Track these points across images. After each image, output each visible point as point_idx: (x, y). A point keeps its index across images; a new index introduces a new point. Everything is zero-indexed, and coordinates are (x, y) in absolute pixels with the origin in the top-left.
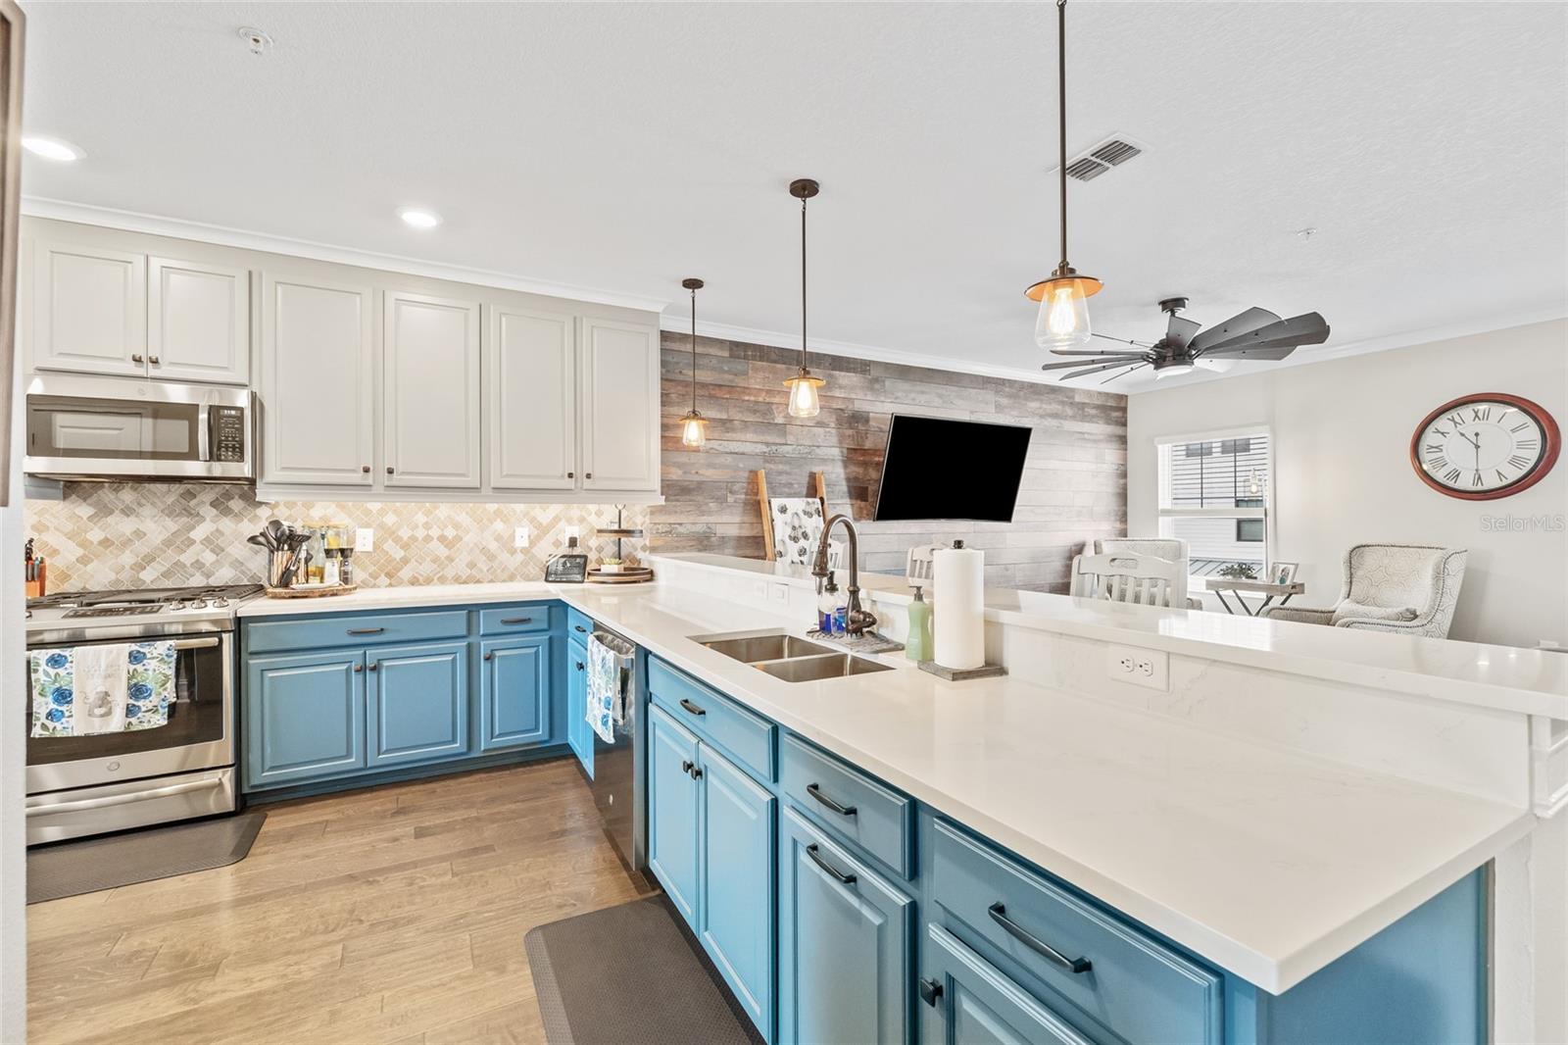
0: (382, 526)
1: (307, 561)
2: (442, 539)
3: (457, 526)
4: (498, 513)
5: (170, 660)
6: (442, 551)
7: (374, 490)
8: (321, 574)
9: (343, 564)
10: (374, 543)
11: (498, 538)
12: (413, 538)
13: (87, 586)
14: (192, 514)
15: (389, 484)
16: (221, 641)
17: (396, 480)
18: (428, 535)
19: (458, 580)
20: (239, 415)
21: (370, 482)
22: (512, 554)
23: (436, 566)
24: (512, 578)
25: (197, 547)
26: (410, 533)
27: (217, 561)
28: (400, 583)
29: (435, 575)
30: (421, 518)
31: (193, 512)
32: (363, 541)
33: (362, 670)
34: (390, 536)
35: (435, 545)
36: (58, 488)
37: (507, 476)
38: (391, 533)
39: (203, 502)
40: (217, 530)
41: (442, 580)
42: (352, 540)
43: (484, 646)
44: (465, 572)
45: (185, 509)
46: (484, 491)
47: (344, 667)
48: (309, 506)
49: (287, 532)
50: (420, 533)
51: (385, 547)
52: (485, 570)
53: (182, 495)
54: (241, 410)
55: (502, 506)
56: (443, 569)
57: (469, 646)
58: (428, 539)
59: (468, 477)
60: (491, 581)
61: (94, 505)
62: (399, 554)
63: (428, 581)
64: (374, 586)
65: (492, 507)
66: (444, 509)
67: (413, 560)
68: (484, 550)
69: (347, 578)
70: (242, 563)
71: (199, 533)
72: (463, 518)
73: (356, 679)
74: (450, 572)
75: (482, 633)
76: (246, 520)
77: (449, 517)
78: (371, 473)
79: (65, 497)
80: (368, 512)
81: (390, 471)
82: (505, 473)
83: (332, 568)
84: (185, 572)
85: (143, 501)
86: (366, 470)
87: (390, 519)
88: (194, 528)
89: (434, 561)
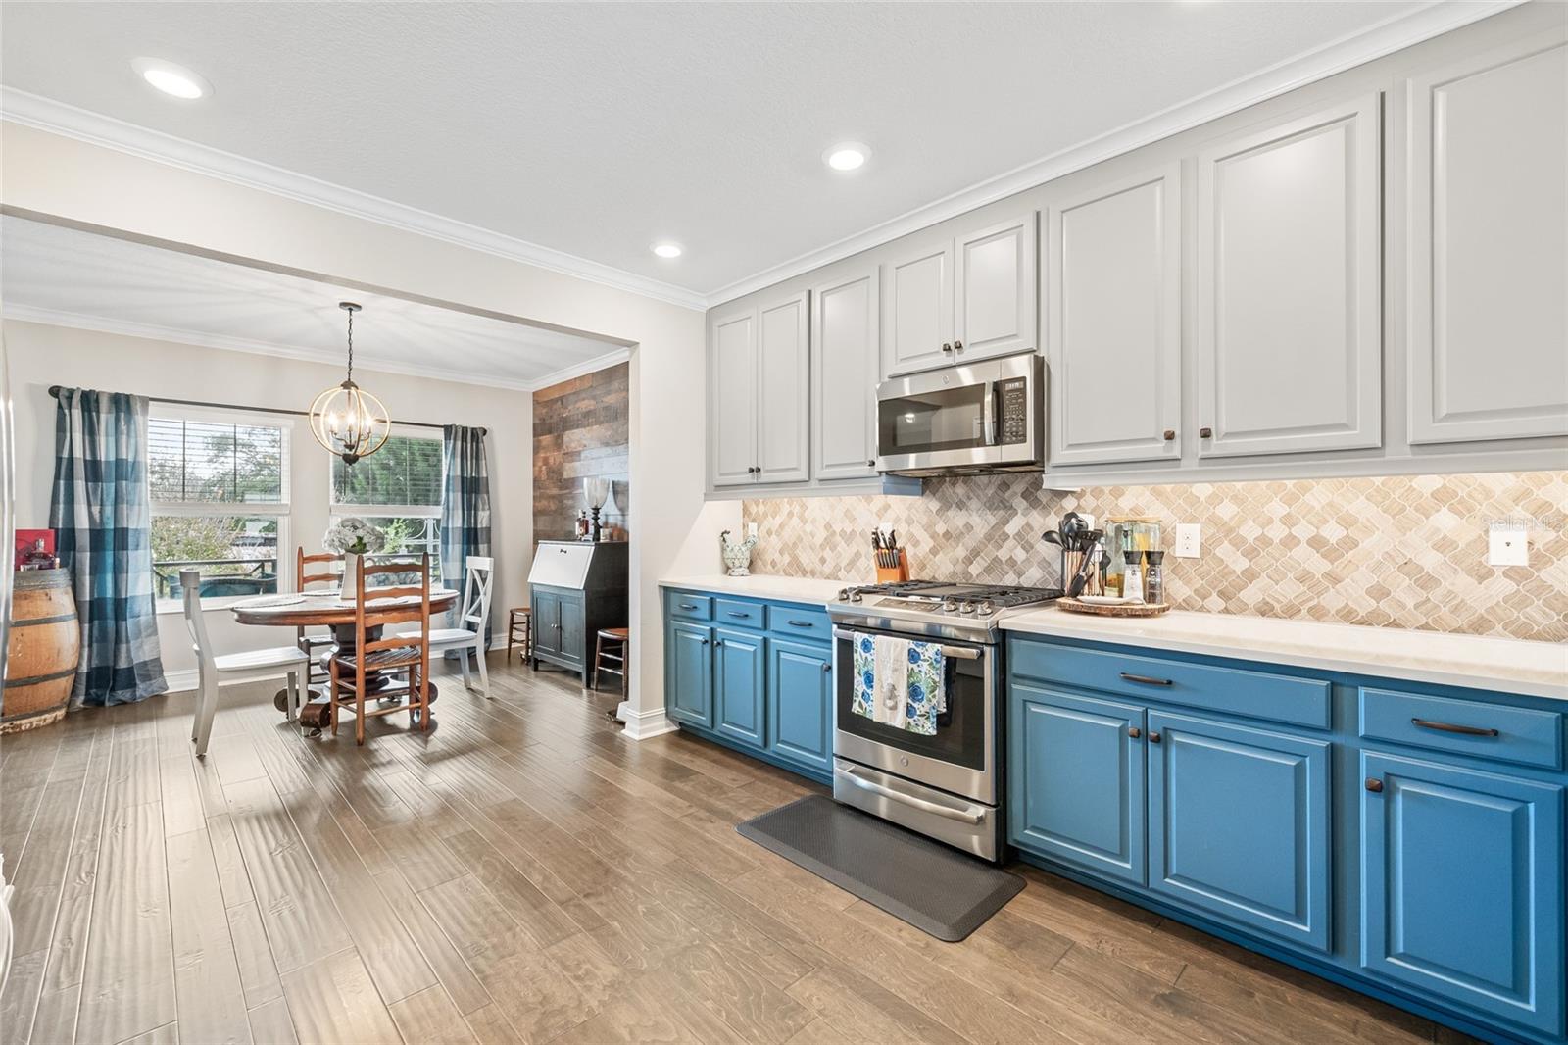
0: (1213, 520)
1: (1103, 565)
2: (1316, 543)
3: (1347, 522)
4: (1440, 497)
5: (938, 665)
6: (1318, 565)
7: (1185, 465)
8: (1119, 585)
9: (1149, 573)
10: (1202, 545)
11: (1443, 545)
12: (1265, 541)
13: (936, 576)
14: (1006, 507)
15: (1207, 453)
16: (982, 654)
17: (1216, 446)
18: (1290, 534)
19: (1348, 616)
20: (1022, 387)
21: (1176, 453)
22: (1481, 579)
23: (1303, 588)
24: (1479, 627)
25: (1011, 543)
26: (1258, 532)
27: (1027, 559)
28: (1242, 609)
29: (1302, 603)
30: (1277, 508)
31: (1008, 504)
32: (1187, 542)
33: (1141, 735)
34: (1226, 536)
35: (1303, 554)
36: (917, 485)
37: (1450, 417)
38: (1228, 532)
39: (1016, 494)
40: (1028, 525)
41: (1318, 614)
42: (1168, 539)
43: (1368, 762)
44: (1365, 605)
45: (1001, 501)
46: (1390, 454)
47: (1117, 725)
48: (1118, 493)
49: (1076, 526)
50: (1277, 533)
51: (1219, 552)
52: (1410, 604)
53: (999, 487)
54: (1023, 379)
55: (1453, 481)
56: (1319, 594)
57: (1333, 752)
58: (1290, 542)
59: (1355, 429)
60: (1425, 627)
61: (939, 500)
62: (1240, 564)
63: (1291, 612)
64: (1202, 609)
65: (1428, 484)
66: (1322, 491)
67: (1264, 575)
68: (1407, 566)
69: (1154, 595)
70: (1049, 563)
71: (1012, 528)
72: (1360, 507)
73: (1133, 748)
74: (1332, 600)
75: (1362, 732)
76: (1052, 513)
77: (1331, 504)
78: (1177, 440)
79: (923, 494)
80: (1194, 501)
81: (1206, 434)
82: (1444, 412)
83: (1134, 580)
84: (1002, 569)
85: (972, 495)
86: (1170, 437)
87: (1226, 511)
88: (1008, 522)
89: (1301, 580)
